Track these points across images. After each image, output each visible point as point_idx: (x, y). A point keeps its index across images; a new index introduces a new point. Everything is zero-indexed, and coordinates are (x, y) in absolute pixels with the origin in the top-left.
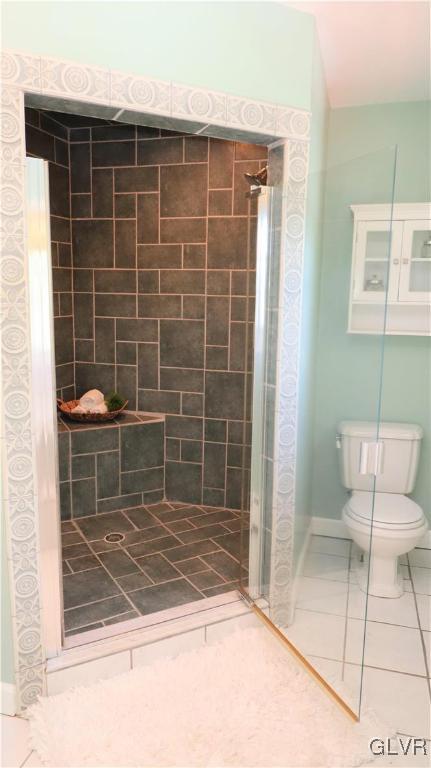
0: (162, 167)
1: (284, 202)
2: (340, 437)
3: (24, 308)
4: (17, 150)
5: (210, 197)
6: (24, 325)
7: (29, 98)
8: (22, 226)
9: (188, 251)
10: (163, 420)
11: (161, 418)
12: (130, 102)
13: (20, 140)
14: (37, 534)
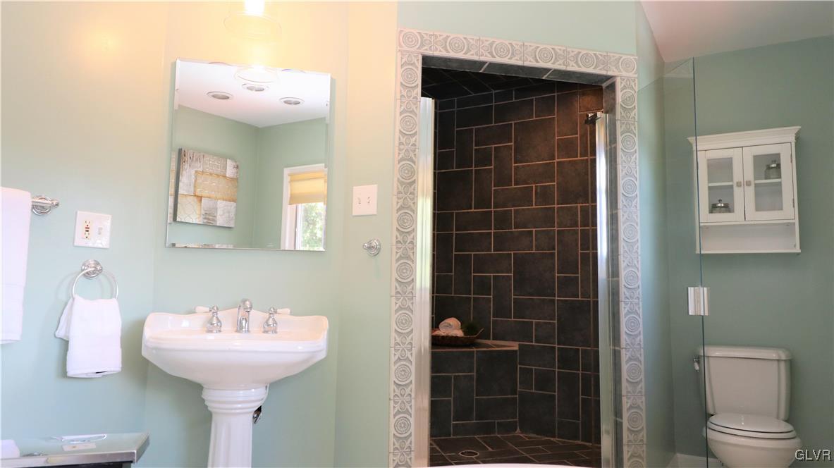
0: (515, 124)
1: (618, 124)
2: (699, 359)
3: (413, 199)
4: (415, 92)
5: (558, 144)
6: (413, 211)
7: (426, 60)
8: (415, 141)
9: (538, 191)
10: (516, 348)
11: (514, 346)
12: (494, 57)
13: (417, 85)
14: (413, 382)
